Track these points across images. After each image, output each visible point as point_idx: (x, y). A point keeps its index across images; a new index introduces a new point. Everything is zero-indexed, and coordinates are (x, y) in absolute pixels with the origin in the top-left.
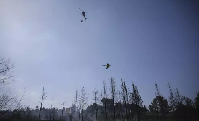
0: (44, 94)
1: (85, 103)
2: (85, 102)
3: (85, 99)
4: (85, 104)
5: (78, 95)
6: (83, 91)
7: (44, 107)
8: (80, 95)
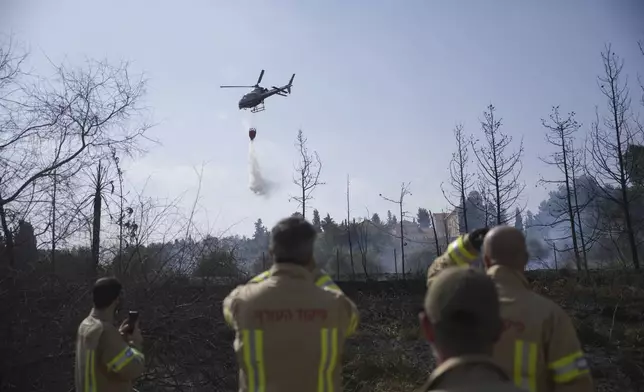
0: (307, 163)
1: (505, 184)
2: (505, 181)
3: (506, 167)
4: (509, 188)
5: (469, 147)
6: (491, 127)
7: (328, 219)
8: (478, 146)
